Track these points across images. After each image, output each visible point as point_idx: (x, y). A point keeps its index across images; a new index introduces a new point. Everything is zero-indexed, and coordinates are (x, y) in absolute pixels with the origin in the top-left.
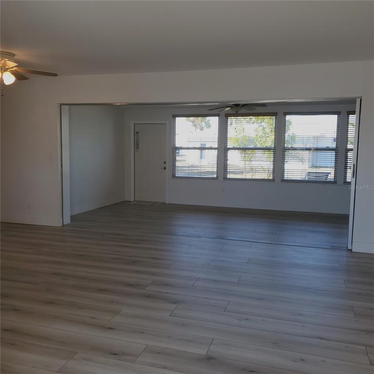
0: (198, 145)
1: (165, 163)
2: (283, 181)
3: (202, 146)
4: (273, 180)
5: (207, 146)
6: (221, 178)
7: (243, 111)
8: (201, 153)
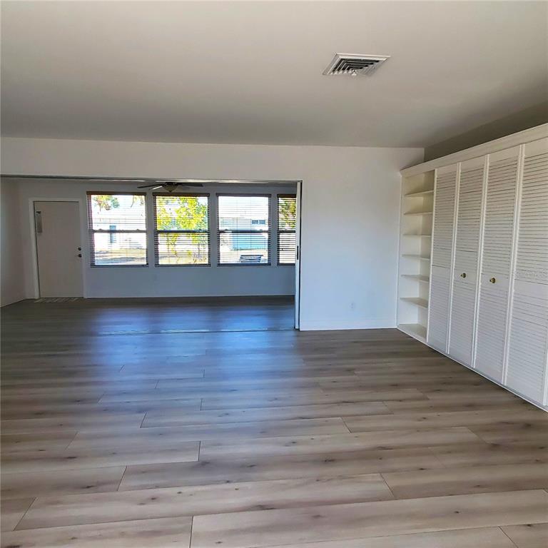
0: (107, 228)
1: (80, 249)
2: (219, 265)
3: (112, 229)
4: (209, 265)
5: (117, 229)
6: (152, 265)
7: (177, 190)
8: (111, 237)
